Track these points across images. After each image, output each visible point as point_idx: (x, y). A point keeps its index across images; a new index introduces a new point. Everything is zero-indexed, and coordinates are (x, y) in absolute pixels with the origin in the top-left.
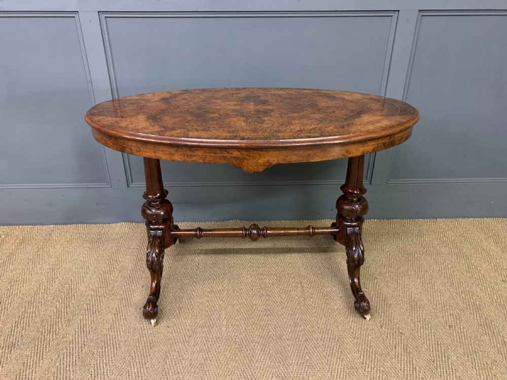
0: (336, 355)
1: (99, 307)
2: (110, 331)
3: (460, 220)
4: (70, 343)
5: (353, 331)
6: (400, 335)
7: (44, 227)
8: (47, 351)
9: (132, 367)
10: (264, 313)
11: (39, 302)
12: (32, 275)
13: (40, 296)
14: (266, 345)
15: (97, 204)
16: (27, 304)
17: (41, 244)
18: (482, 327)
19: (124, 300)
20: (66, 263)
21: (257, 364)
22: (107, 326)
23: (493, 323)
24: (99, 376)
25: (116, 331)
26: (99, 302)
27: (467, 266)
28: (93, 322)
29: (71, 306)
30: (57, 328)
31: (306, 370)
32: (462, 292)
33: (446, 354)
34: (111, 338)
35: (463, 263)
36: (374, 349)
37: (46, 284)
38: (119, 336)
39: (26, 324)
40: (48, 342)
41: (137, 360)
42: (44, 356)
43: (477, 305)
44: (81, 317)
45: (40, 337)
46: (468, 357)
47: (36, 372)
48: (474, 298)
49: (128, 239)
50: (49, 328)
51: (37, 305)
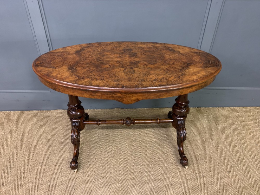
1: (47, 161)
2: (53, 176)
4: (33, 183)
6: (203, 177)
7: (16, 112)
8: (21, 188)
11: (15, 159)
12: (10, 142)
13: (16, 155)
15: (43, 100)
16: (9, 160)
17: (15, 122)
19: (60, 157)
20: (28, 134)
22: (52, 173)
25: (56, 175)
26: (47, 158)
28: (44, 170)
29: (32, 161)
30: (25, 174)
32: (235, 152)
34: (54, 180)
35: (236, 134)
37: (18, 148)
38: (58, 179)
39: (9, 171)
40: (21, 182)
42: (20, 191)
44: (38, 167)
45: (17, 179)
49: (61, 120)
50: (21, 174)
51: (14, 160)
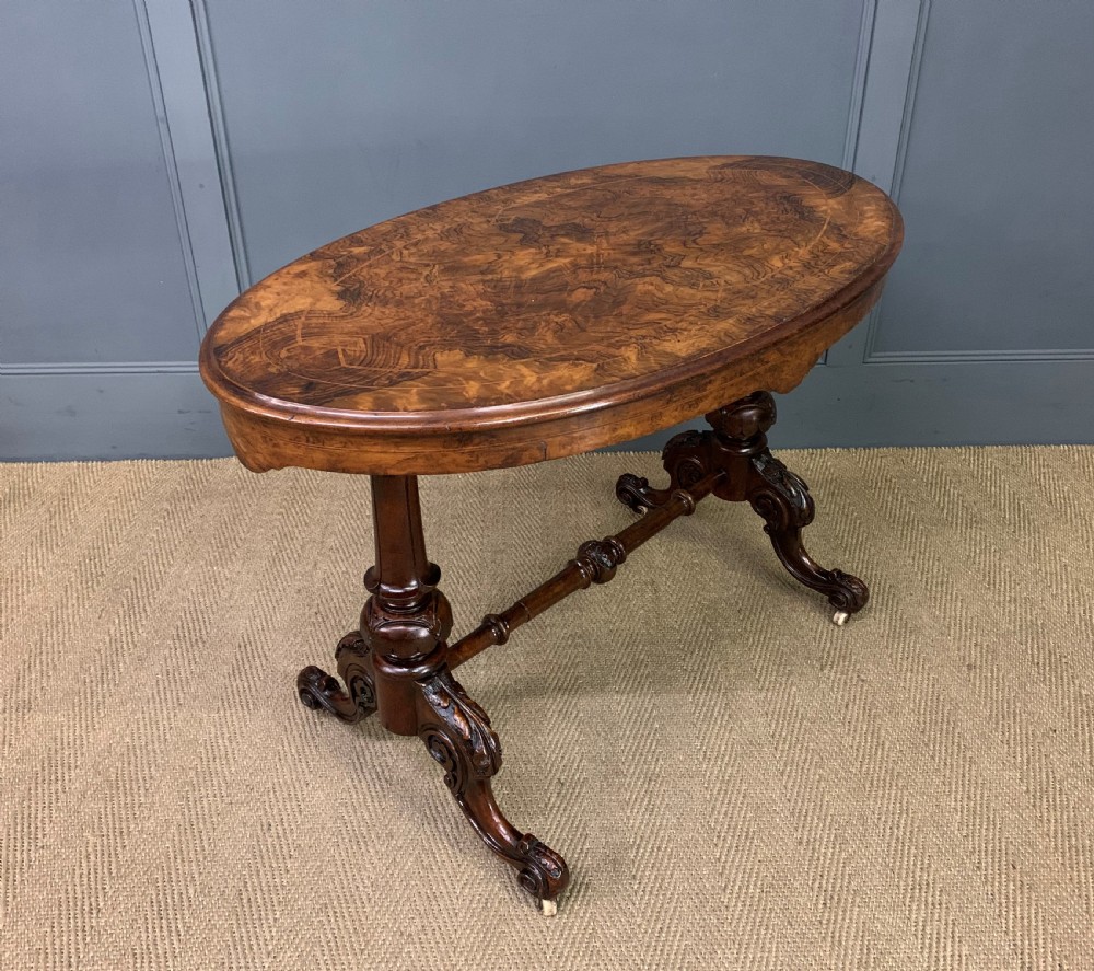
0: (719, 722)
1: (204, 632)
2: (232, 678)
3: (1038, 449)
4: (148, 701)
5: (760, 676)
6: (860, 683)
7: (58, 466)
8: (102, 715)
9: (286, 744)
10: (569, 642)
11: (69, 624)
12: (44, 568)
13: (70, 611)
14: (571, 703)
15: (180, 412)
16: (43, 628)
17: (56, 503)
18: (1038, 667)
19: (258, 620)
20: (119, 544)
21: (551, 737)
22: (226, 669)
23: (1064, 660)
24: (217, 760)
25: (244, 678)
26: (202, 623)
27: (1032, 547)
28: (193, 662)
29: (140, 631)
30: (117, 673)
31: (653, 747)
32: (1010, 601)
33: (952, 719)
34: (235, 692)
35: (1025, 542)
36: (801, 710)
37: (79, 587)
38: (253, 689)
39: (48, 665)
40: (100, 699)
41: (295, 733)
42: (97, 726)
43: (1037, 625)
44: (167, 652)
45: (82, 689)
46: (997, 723)
47: (82, 754)
48: (1034, 613)
49: (257, 492)
50: (99, 673)
51: (66, 628)
